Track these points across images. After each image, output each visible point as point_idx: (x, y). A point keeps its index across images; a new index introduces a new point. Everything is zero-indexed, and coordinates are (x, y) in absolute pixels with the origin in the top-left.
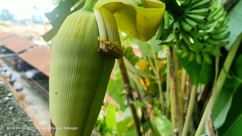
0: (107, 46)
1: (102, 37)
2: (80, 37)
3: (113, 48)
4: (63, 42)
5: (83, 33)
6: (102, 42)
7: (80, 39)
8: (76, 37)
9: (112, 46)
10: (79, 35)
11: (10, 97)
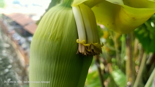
0: (86, 48)
1: (81, 39)
2: (57, 39)
3: (93, 50)
4: (39, 45)
5: (60, 35)
6: (82, 44)
7: (57, 42)
8: (53, 40)
9: (92, 48)
10: (56, 37)
11: (9, 69)
